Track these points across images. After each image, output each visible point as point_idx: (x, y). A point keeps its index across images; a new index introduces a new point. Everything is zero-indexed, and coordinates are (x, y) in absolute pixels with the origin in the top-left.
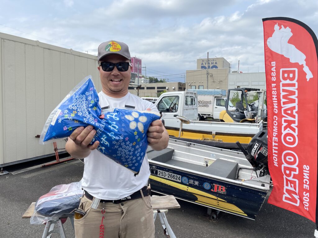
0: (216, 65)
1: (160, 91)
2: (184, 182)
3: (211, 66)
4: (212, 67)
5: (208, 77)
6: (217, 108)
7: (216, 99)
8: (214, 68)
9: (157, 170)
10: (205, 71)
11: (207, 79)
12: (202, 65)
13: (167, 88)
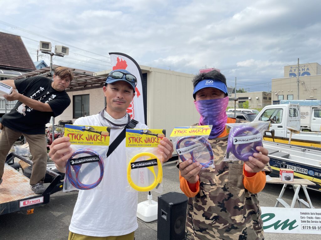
0: (308, 71)
1: (242, 102)
2: (310, 174)
3: (302, 72)
4: (303, 74)
5: (298, 85)
6: (315, 119)
7: (314, 110)
8: (306, 75)
9: (286, 165)
10: (294, 79)
11: (298, 88)
12: (291, 72)
13: (249, 98)
